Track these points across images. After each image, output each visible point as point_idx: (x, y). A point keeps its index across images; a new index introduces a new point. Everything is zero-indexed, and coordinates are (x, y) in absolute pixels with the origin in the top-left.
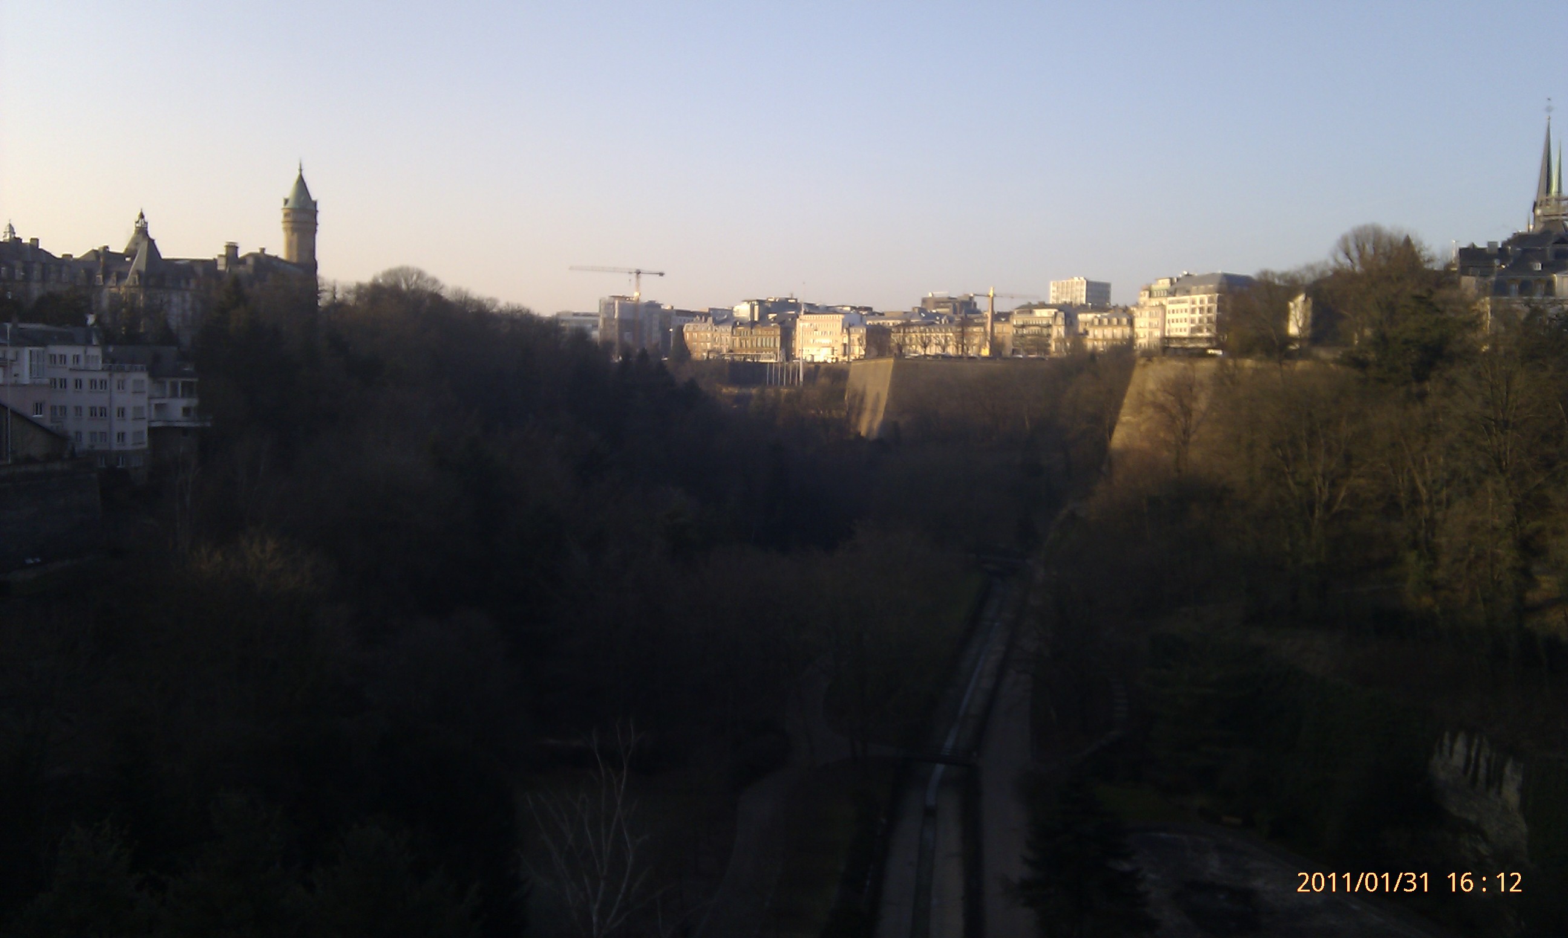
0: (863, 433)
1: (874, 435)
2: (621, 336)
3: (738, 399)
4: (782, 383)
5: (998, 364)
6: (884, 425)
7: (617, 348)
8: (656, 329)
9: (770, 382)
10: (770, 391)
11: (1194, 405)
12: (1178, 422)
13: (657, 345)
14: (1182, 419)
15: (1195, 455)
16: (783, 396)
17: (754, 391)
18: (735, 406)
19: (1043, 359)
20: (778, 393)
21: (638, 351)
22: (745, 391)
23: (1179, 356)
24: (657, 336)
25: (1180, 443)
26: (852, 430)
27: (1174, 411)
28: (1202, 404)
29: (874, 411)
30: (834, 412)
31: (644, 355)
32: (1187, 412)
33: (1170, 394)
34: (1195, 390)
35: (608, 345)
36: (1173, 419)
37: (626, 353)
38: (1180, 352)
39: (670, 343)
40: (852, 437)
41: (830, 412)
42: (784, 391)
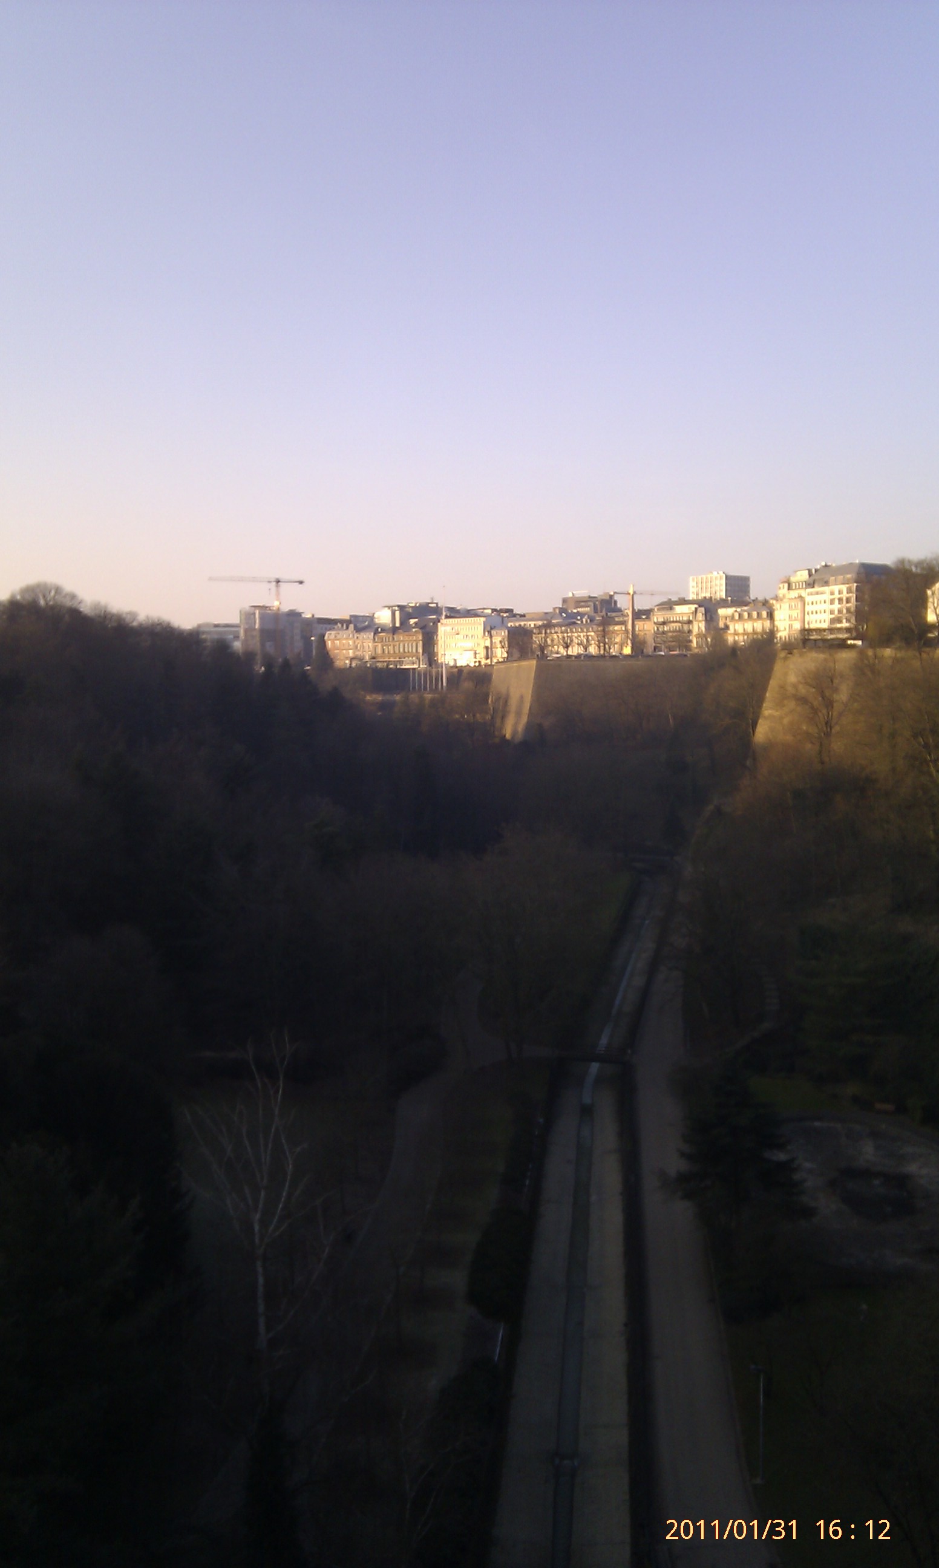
0: (508, 736)
1: (520, 737)
2: (263, 645)
3: (383, 706)
4: (425, 688)
5: (640, 663)
6: (529, 727)
7: (259, 658)
8: (297, 638)
9: (414, 688)
10: (414, 697)
11: (836, 697)
12: (820, 714)
13: (299, 654)
14: (824, 711)
15: (838, 746)
16: (427, 702)
17: (398, 698)
18: (379, 713)
19: (686, 656)
20: (422, 699)
21: (280, 660)
22: (388, 697)
23: (820, 647)
24: (299, 645)
25: (823, 735)
26: (496, 733)
27: (815, 704)
28: (843, 695)
29: (519, 714)
30: (478, 715)
31: (286, 664)
32: (829, 704)
33: (811, 686)
34: (836, 681)
35: (250, 656)
36: (815, 711)
37: (269, 664)
38: (820, 644)
39: (312, 651)
40: (497, 740)
41: (474, 716)
42: (428, 696)
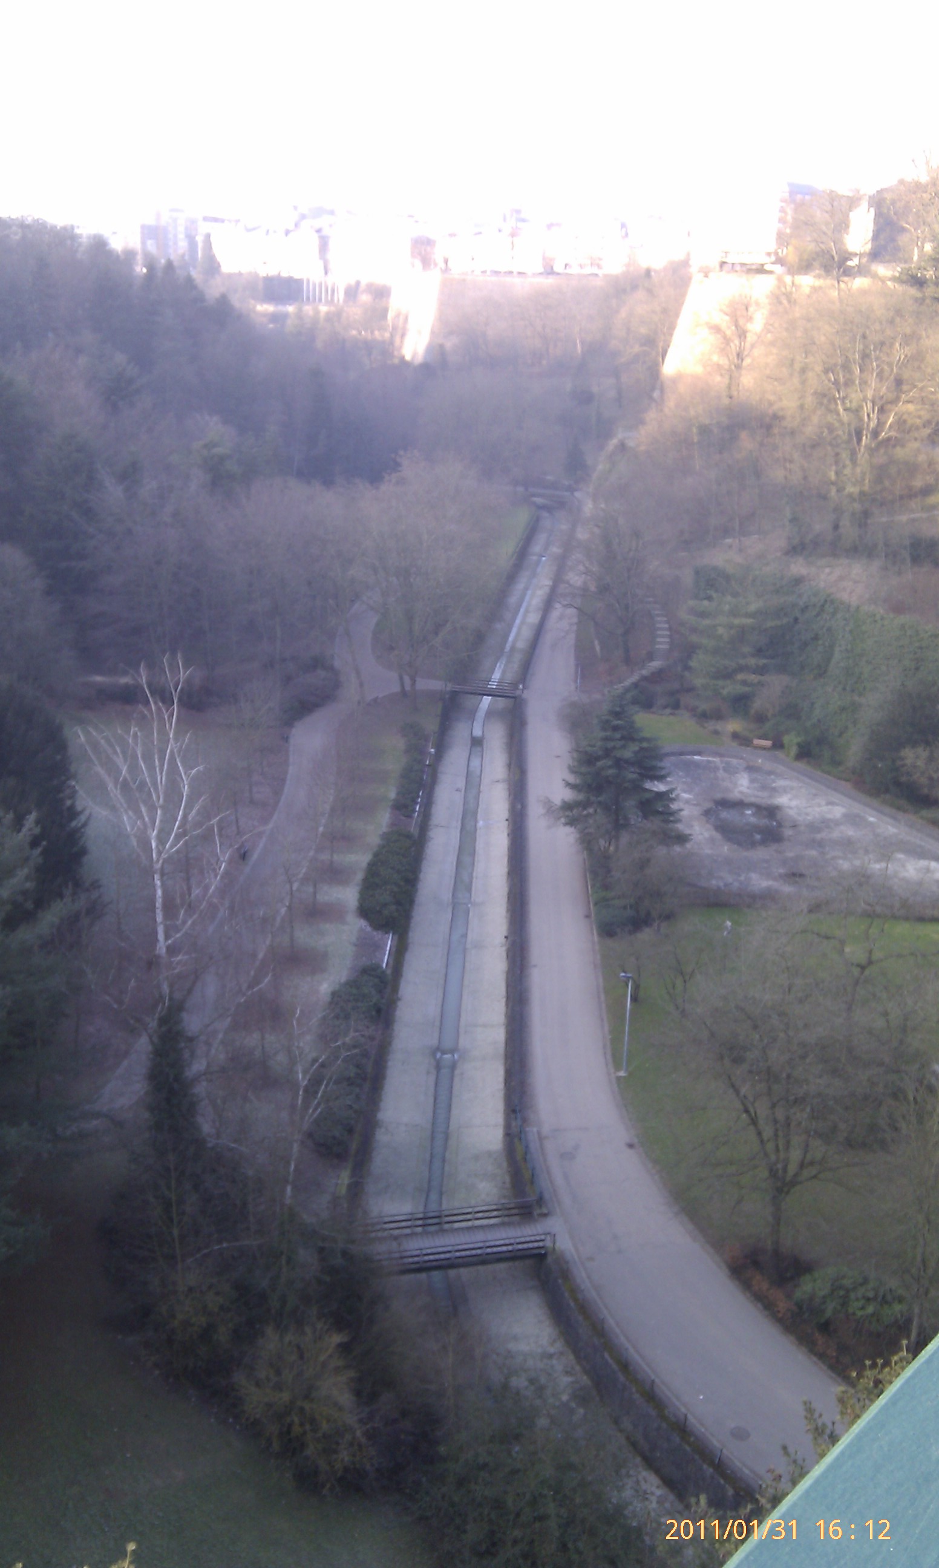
0: (408, 358)
1: (420, 358)
2: (143, 243)
3: (275, 318)
4: (320, 300)
5: (550, 281)
6: (429, 349)
7: (139, 258)
8: (181, 236)
9: (308, 298)
10: (308, 309)
11: (749, 326)
12: (732, 345)
13: (183, 256)
14: (737, 342)
15: (747, 380)
16: (322, 315)
17: (291, 309)
18: (271, 326)
19: (597, 275)
20: (317, 312)
21: (163, 261)
22: (281, 308)
23: (736, 271)
24: (183, 245)
25: (733, 367)
26: (396, 353)
27: (728, 333)
28: (756, 326)
30: (377, 333)
31: (170, 265)
32: (742, 334)
33: (727, 314)
34: (751, 309)
35: (130, 254)
36: (727, 340)
37: (151, 267)
38: (738, 268)
39: (197, 252)
40: (396, 361)
41: (372, 333)
42: (323, 309)
